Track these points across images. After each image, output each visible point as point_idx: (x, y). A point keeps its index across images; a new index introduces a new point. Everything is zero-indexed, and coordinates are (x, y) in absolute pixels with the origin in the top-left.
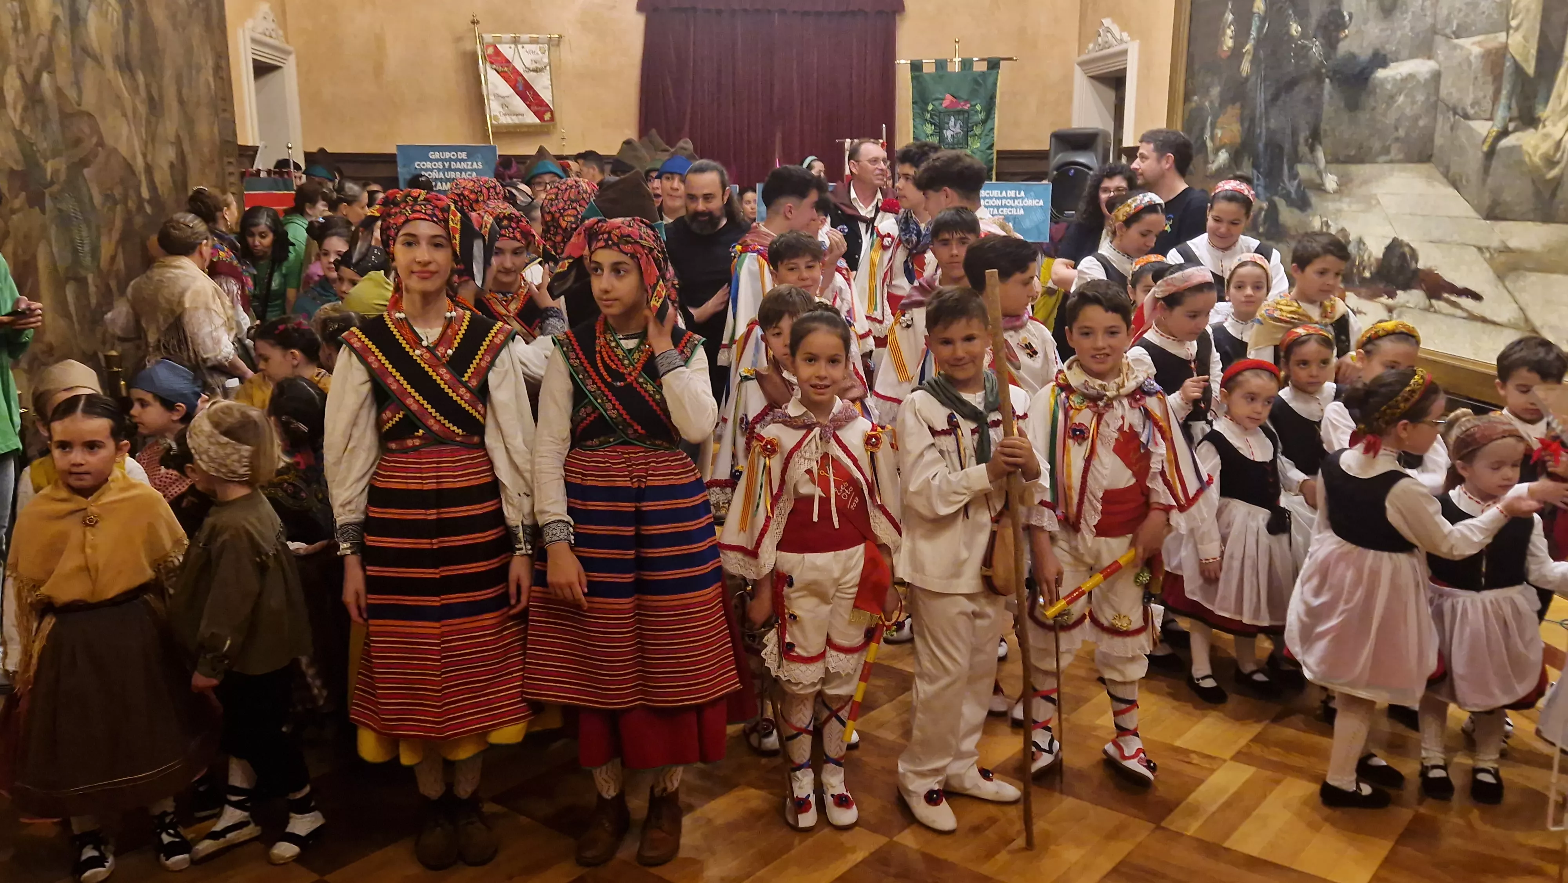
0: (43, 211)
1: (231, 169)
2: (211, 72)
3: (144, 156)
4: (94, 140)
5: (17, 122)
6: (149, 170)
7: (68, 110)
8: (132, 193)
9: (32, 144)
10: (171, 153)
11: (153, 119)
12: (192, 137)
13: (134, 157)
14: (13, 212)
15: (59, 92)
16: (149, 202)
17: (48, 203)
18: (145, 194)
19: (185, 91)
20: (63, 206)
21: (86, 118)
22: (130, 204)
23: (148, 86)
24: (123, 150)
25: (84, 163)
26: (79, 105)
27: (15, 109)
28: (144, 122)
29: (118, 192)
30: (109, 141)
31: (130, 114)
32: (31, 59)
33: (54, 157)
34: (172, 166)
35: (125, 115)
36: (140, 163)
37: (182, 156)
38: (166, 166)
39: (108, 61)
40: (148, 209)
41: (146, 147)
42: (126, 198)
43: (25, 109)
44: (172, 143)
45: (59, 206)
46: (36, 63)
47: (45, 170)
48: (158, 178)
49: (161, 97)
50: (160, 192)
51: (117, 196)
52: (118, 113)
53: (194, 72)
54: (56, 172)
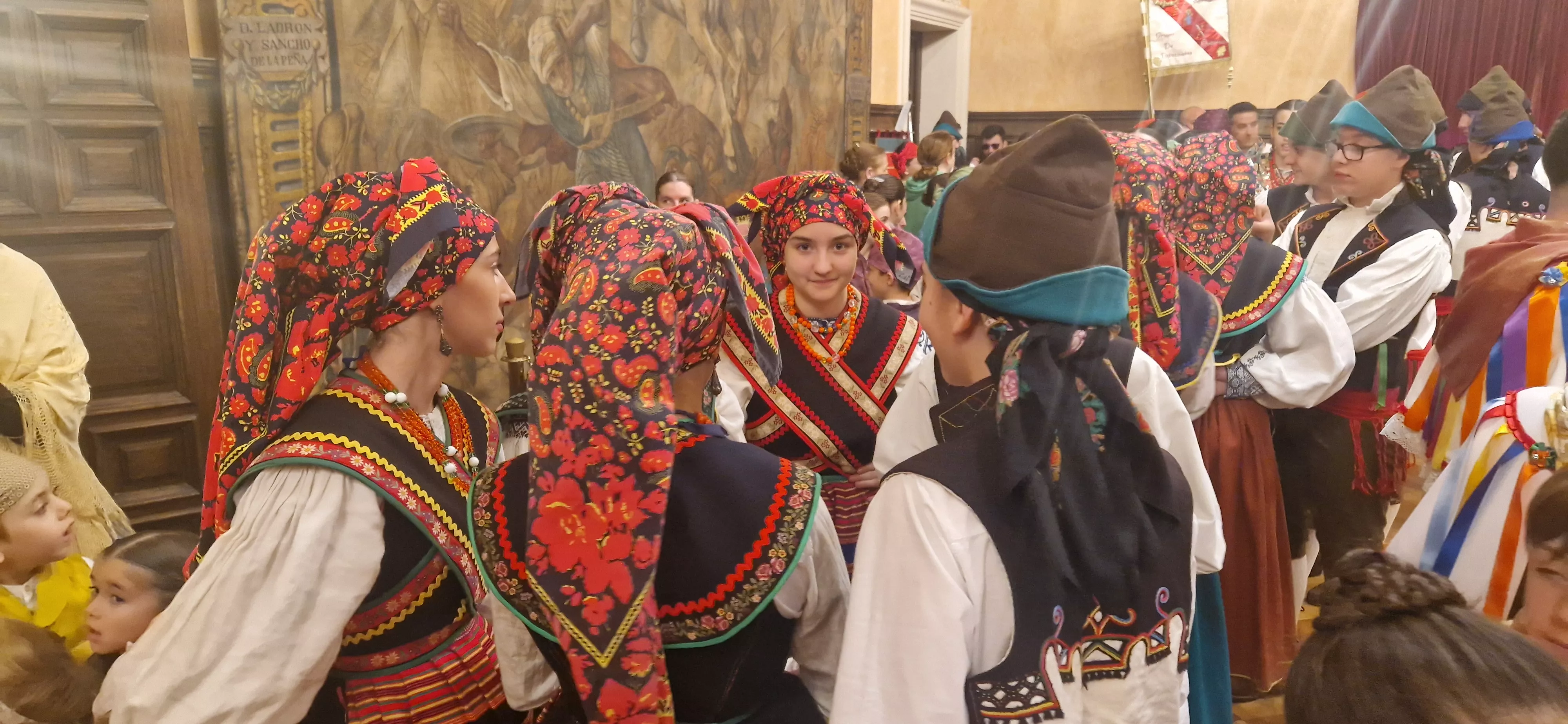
0: (572, 166)
1: (857, 128)
2: (843, 31)
3: (733, 113)
4: (661, 96)
5: (543, 76)
6: (738, 128)
7: (624, 64)
8: (710, 151)
9: (563, 100)
10: (772, 111)
11: (750, 77)
12: (805, 94)
13: (718, 114)
14: (523, 167)
15: (612, 47)
16: (734, 159)
17: (581, 158)
18: (729, 150)
19: (801, 51)
20: (604, 162)
21: (649, 74)
22: (705, 161)
23: (748, 45)
24: (703, 107)
25: (642, 118)
26: (642, 60)
27: (542, 61)
28: (736, 79)
29: (688, 149)
30: (683, 97)
31: (717, 70)
32: (574, 12)
33: (596, 112)
34: (771, 124)
35: (709, 71)
36: (726, 119)
37: (787, 115)
38: (762, 124)
39: (693, 18)
40: (731, 166)
41: (737, 105)
42: (700, 153)
43: (558, 62)
44: (774, 101)
45: (597, 162)
46: (582, 14)
47: (582, 127)
48: (749, 135)
49: (766, 56)
50: (751, 149)
51: (688, 154)
52: (699, 69)
53: (817, 32)
54: (596, 128)
